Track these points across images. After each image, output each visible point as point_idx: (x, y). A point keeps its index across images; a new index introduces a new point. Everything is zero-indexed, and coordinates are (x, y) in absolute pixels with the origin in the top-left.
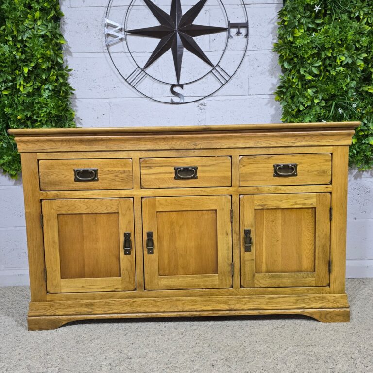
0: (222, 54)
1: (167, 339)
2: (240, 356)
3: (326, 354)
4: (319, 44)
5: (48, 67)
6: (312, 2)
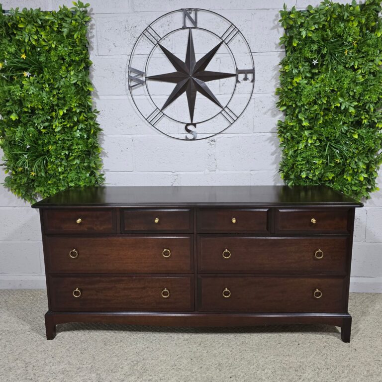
0: (231, 97)
6: (311, 56)
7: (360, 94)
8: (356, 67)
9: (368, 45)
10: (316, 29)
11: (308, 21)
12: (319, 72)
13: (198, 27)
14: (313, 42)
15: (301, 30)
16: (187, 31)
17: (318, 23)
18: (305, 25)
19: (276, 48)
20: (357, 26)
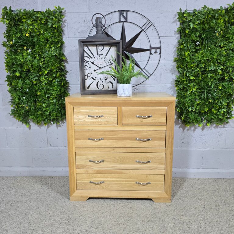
0: (147, 63)
1: (115, 209)
2: (149, 219)
3: (188, 220)
4: (197, 60)
5: (56, 71)
6: (196, 39)
7: (224, 62)
8: (222, 46)
9: (230, 33)
10: (199, 23)
11: (194, 19)
12: (200, 49)
13: (128, 21)
14: (197, 31)
15: (190, 24)
16: (121, 24)
17: (200, 20)
18: (193, 21)
19: (175, 34)
20: (223, 22)
